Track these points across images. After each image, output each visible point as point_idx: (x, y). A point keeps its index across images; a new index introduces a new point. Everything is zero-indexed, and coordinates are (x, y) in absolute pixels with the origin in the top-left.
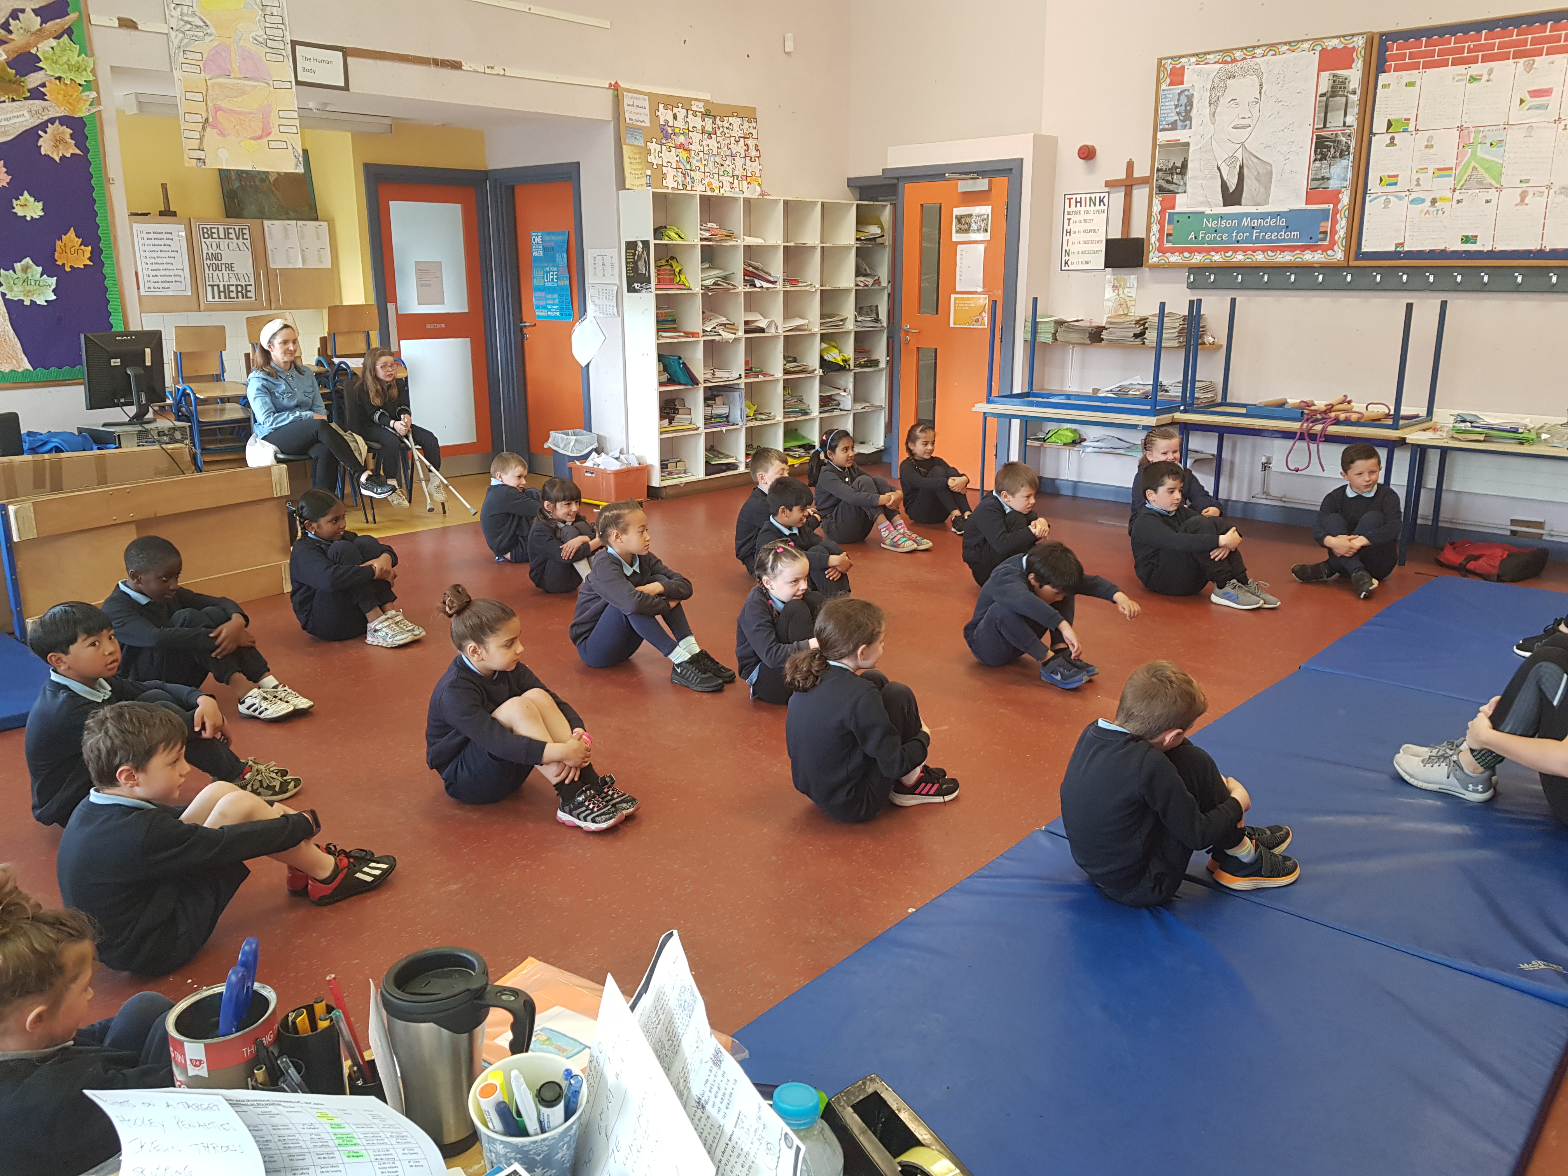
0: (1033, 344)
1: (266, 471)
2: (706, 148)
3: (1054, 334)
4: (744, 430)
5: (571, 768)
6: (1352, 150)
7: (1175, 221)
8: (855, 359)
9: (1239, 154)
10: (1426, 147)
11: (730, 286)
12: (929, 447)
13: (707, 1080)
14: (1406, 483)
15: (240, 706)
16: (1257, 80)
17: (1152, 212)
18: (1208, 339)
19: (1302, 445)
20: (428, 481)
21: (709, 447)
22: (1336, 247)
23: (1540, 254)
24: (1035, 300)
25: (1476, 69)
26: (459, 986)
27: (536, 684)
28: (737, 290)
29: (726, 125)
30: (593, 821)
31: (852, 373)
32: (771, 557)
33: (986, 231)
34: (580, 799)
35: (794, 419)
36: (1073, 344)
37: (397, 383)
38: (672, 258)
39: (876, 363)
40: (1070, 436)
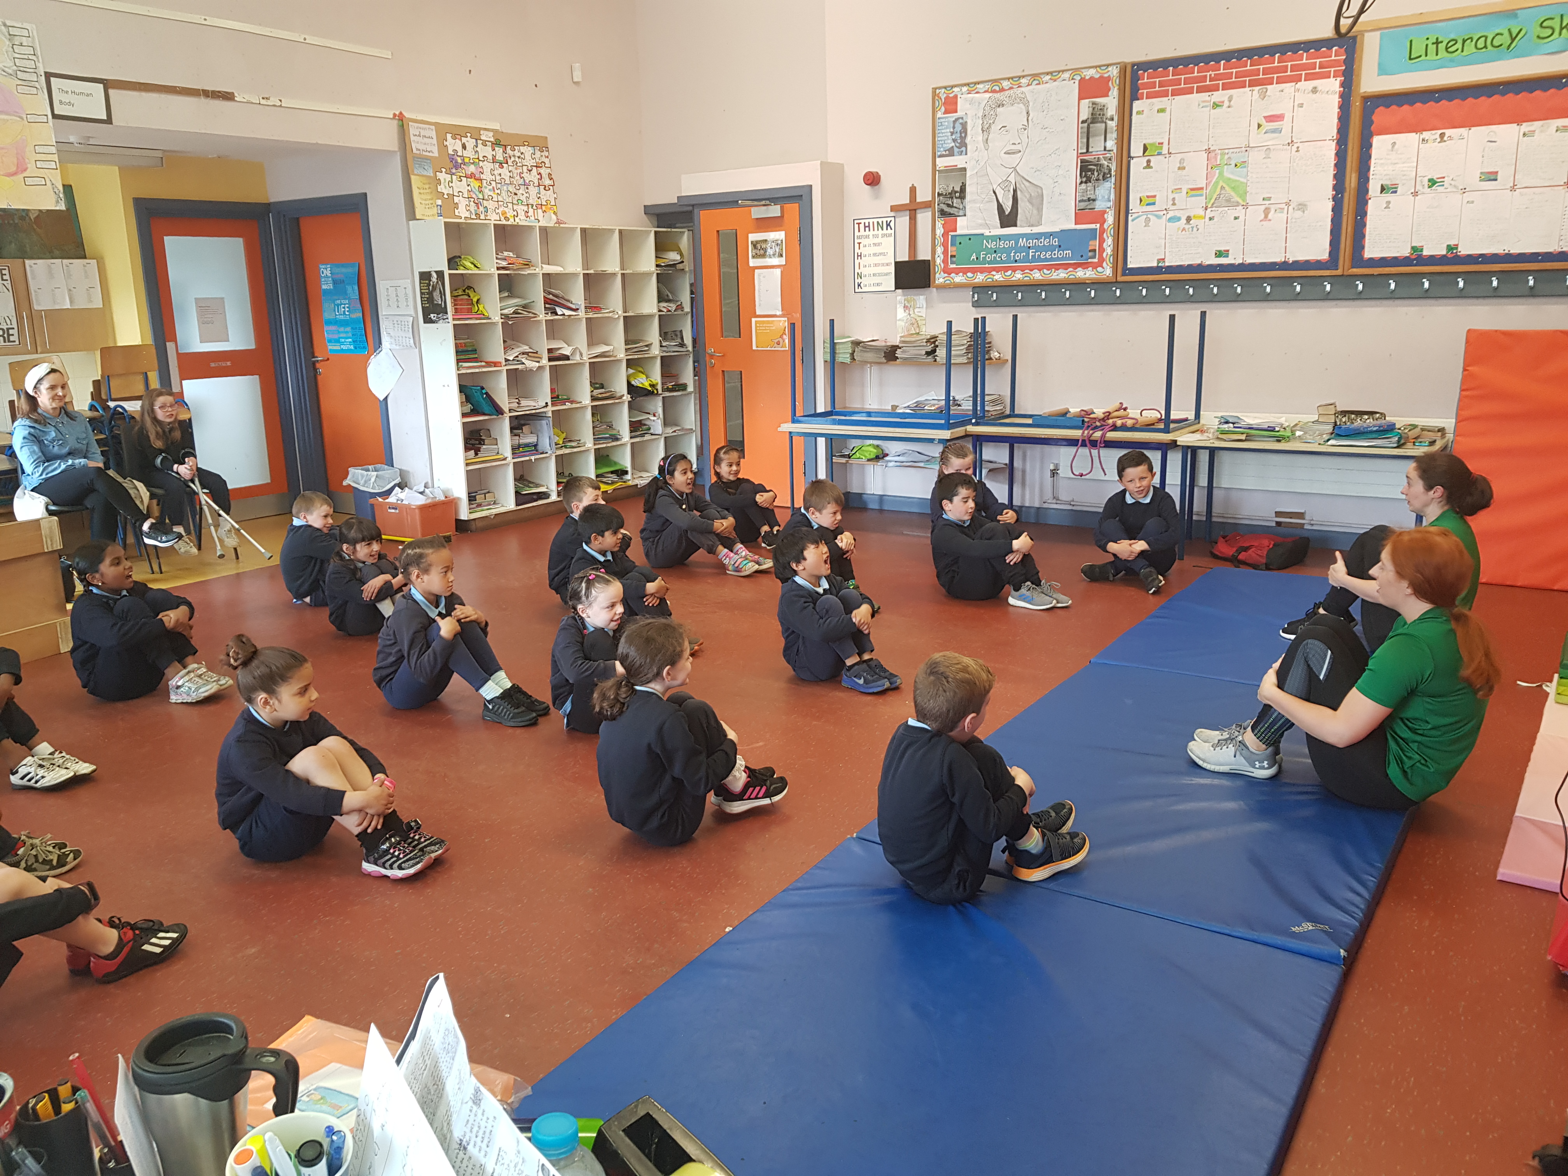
0: (832, 364)
1: (35, 524)
2: (498, 178)
3: (852, 354)
4: (553, 459)
5: (373, 816)
6: (1113, 173)
7: (958, 243)
8: (663, 384)
9: (1012, 179)
10: (1179, 168)
11: (531, 315)
12: (734, 468)
13: (468, 1121)
14: (1179, 483)
15: (12, 777)
16: (1023, 107)
17: (935, 235)
18: (995, 355)
19: (1084, 451)
20: (217, 526)
21: (518, 477)
22: (1104, 264)
23: (1284, 266)
24: (832, 321)
25: (1219, 96)
26: (216, 1052)
27: (331, 731)
28: (538, 319)
29: (517, 154)
30: (400, 868)
31: (660, 398)
32: (584, 585)
33: (781, 256)
34: (384, 847)
35: (604, 445)
36: (871, 363)
37: (179, 424)
38: (469, 288)
39: (684, 387)
40: (873, 452)
